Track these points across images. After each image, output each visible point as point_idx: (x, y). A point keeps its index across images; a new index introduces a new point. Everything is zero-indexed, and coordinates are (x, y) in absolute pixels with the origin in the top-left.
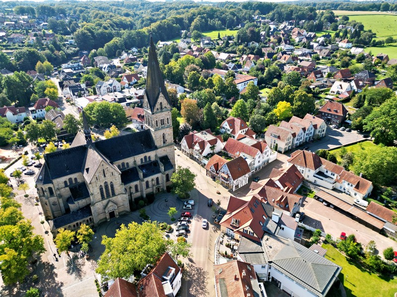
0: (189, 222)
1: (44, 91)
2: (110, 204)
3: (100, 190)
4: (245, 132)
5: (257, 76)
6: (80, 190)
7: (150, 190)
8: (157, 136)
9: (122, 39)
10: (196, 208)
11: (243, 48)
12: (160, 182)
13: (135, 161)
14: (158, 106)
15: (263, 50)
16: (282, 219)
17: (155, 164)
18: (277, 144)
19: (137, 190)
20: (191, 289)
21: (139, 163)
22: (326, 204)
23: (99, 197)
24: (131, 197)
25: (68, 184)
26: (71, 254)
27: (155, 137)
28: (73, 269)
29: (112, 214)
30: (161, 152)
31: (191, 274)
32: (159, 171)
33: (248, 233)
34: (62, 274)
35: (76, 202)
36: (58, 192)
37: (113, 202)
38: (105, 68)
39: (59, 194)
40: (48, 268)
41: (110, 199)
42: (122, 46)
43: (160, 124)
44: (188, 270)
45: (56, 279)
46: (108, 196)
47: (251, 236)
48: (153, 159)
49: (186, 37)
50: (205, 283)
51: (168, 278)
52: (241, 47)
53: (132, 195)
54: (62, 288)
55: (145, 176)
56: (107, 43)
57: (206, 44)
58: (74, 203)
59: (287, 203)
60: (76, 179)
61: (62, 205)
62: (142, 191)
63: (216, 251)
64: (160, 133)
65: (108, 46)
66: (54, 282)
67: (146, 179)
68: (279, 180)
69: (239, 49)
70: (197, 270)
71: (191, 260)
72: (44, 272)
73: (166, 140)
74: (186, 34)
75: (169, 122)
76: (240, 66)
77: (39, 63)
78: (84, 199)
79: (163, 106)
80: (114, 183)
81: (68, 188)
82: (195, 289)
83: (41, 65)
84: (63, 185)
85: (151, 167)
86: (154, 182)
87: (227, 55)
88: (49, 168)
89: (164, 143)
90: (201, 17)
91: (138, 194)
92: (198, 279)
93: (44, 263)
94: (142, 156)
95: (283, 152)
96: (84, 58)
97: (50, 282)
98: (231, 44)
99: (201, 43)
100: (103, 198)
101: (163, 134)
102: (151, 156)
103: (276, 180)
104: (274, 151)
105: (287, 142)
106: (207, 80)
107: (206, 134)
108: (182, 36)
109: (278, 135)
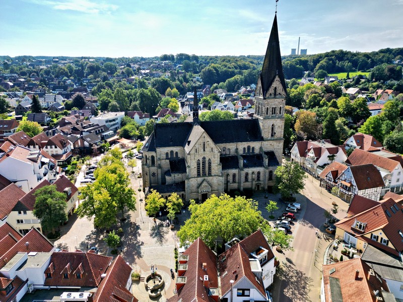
0: (291, 223)
1: (168, 105)
2: (205, 184)
3: (198, 164)
6: (178, 165)
7: (248, 185)
8: (265, 125)
9: (243, 77)
11: (378, 85)
12: (261, 178)
13: (237, 149)
14: (271, 91)
17: (259, 157)
19: (234, 181)
20: (286, 290)
21: (241, 152)
23: (195, 172)
24: (227, 186)
25: (170, 157)
26: (158, 222)
27: (263, 126)
28: (156, 234)
30: (268, 146)
31: (288, 275)
32: (262, 165)
33: (379, 241)
34: (145, 236)
35: (173, 175)
36: (159, 162)
37: (208, 182)
38: (222, 97)
39: (159, 165)
40: (134, 227)
41: (206, 178)
42: (241, 82)
43: (271, 113)
44: (284, 269)
45: (138, 238)
46: (204, 175)
47: (384, 246)
48: (257, 151)
50: (306, 290)
51: (258, 257)
52: (375, 84)
53: (229, 184)
54: (141, 247)
55: (245, 166)
56: (229, 79)
58: (171, 175)
60: (177, 153)
61: (160, 176)
62: (239, 183)
63: (326, 255)
64: (270, 122)
65: (229, 81)
66: (136, 240)
67: (246, 170)
69: (372, 85)
70: (297, 273)
71: (289, 260)
72: (129, 229)
73: (275, 133)
74: (309, 74)
75: (281, 112)
77: (169, 89)
78: (180, 173)
79: (278, 92)
80: (212, 161)
81: (168, 161)
82: (292, 292)
83: (170, 91)
84: (164, 156)
85: (253, 159)
86: (255, 176)
87: (356, 89)
88: (156, 137)
89: (272, 136)
91: (235, 185)
92: (297, 282)
93: (131, 223)
94: (246, 144)
96: (206, 90)
97: (132, 239)
98: (363, 82)
100: (199, 175)
101: (273, 125)
102: (255, 147)
106: (329, 103)
107: (324, 143)
108: (305, 76)
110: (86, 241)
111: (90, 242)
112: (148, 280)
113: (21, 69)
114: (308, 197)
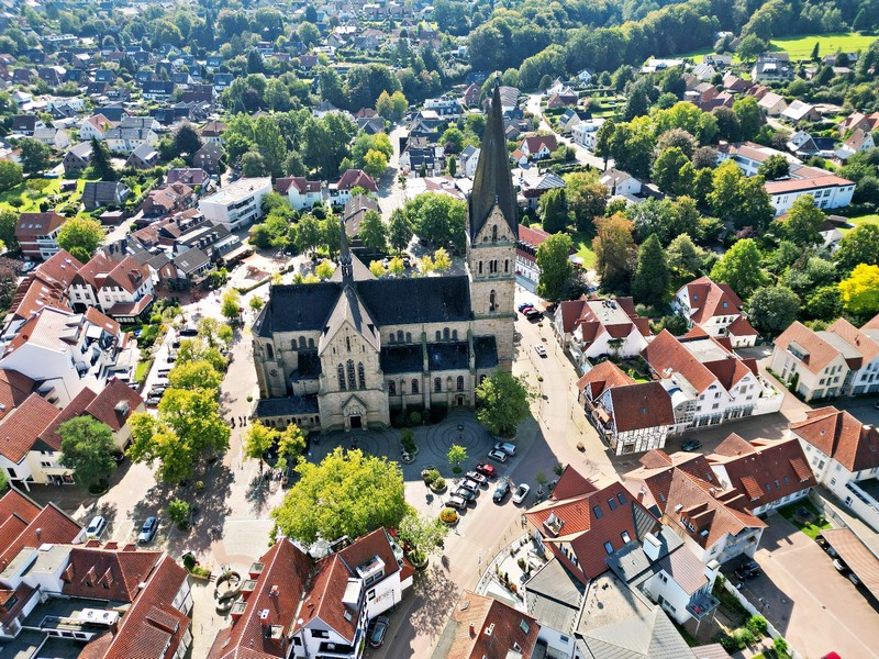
0: (485, 486)
1: (364, 154)
2: (353, 402)
3: (339, 371)
4: (728, 324)
5: (855, 178)
7: (439, 397)
8: (477, 292)
9: (566, 50)
10: (516, 462)
11: (868, 93)
12: (465, 387)
13: (424, 334)
14: (486, 232)
16: (671, 557)
17: (462, 348)
18: (797, 375)
19: (415, 390)
20: (414, 615)
21: (432, 338)
22: (839, 567)
23: (335, 384)
25: (298, 346)
27: (474, 293)
28: (256, 493)
29: (356, 421)
30: (481, 328)
31: (431, 588)
32: (466, 366)
33: (568, 557)
34: (237, 497)
35: (302, 381)
36: (280, 356)
37: (360, 400)
39: (280, 360)
40: (224, 477)
41: (356, 393)
42: (559, 66)
43: (488, 271)
44: (430, 577)
45: (226, 500)
46: (353, 387)
47: (572, 565)
48: (462, 337)
49: (727, 48)
50: (445, 616)
51: (364, 575)
52: (862, 88)
53: (404, 397)
55: (434, 367)
56: (529, 59)
57: (765, 72)
58: (300, 383)
59: (708, 527)
60: (311, 341)
61: (283, 378)
62: (424, 395)
64: (487, 288)
65: (529, 65)
66: (221, 504)
67: (435, 374)
68: (728, 466)
69: (854, 92)
70: (446, 586)
71: (445, 561)
72: (217, 481)
73: (498, 306)
74: (727, 40)
75: (509, 268)
76: (829, 143)
77: (384, 95)
79: (500, 234)
80: (365, 365)
81: (296, 353)
82: (423, 618)
83: (386, 100)
84: (289, 346)
85: (451, 353)
86: (453, 384)
87: (806, 108)
89: (492, 309)
91: (417, 399)
92: (437, 602)
93: (223, 467)
94: (440, 326)
95: (807, 399)
96: (471, 90)
97: (216, 501)
98: (838, 77)
99: (755, 70)
100: (342, 387)
101: (493, 291)
102: (459, 331)
103: (719, 462)
104: (778, 390)
105: (827, 376)
106: (699, 173)
107: (614, 308)
108: (715, 47)
109: (804, 353)
110: (146, 501)
111: (151, 504)
112: (220, 581)
113: (83, 18)
114: (543, 427)
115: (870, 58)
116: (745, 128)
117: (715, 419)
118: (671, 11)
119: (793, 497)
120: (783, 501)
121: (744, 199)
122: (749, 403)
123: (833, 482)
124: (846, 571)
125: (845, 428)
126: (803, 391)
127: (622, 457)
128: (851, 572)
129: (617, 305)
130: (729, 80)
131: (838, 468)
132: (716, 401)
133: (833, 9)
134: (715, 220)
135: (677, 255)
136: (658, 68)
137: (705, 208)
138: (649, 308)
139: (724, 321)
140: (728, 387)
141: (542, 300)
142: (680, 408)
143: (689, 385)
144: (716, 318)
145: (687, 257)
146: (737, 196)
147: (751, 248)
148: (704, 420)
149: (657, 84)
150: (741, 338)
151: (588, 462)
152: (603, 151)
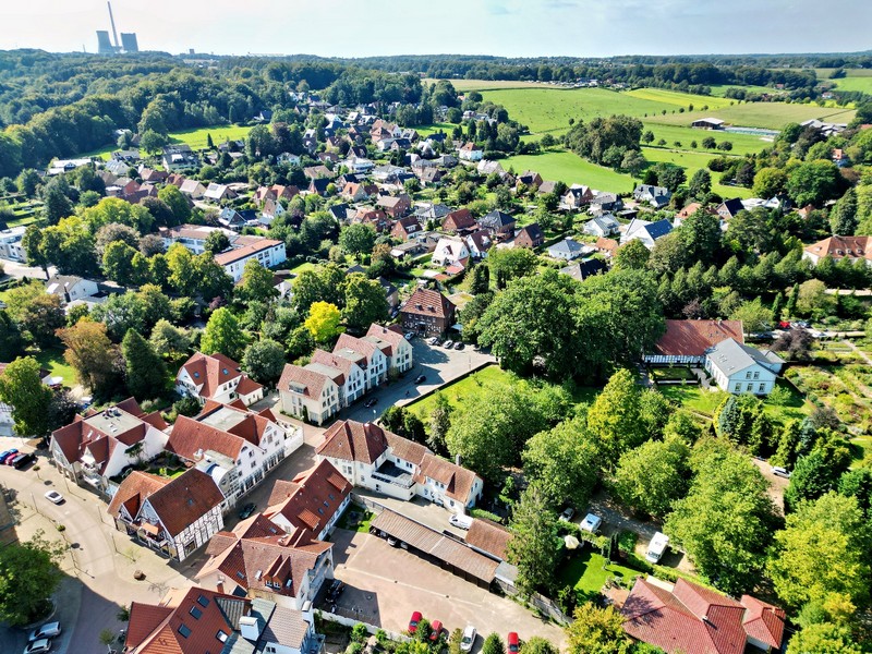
4: (234, 387)
5: (282, 237)
11: (263, 170)
15: (307, 172)
16: (270, 625)
18: (305, 407)
22: (392, 543)
49: (129, 144)
52: (257, 167)
57: (175, 162)
59: (289, 576)
69: (253, 171)
74: (128, 138)
76: (251, 214)
90: (165, 98)
95: (320, 423)
98: (236, 161)
99: (165, 162)
103: (275, 512)
104: (296, 427)
105: (326, 399)
106: (152, 261)
107: (118, 415)
108: (119, 144)
109: (303, 387)
114: (86, 579)
115: (253, 144)
116: (177, 213)
117: (258, 476)
118: (57, 112)
119: (342, 508)
120: (336, 516)
121: (203, 275)
122: (279, 447)
123: (363, 479)
124: (398, 544)
125: (353, 433)
126: (315, 419)
127: (187, 560)
128: (401, 541)
129: (120, 411)
130: (145, 173)
131: (362, 466)
132: (252, 460)
133: (208, 107)
134: (186, 299)
135: (163, 342)
136: (66, 168)
137: (171, 291)
138: (156, 401)
139: (230, 386)
140: (257, 443)
141: (26, 440)
142: (223, 482)
143: (223, 457)
144: (222, 386)
145: (173, 341)
146: (196, 274)
147: (226, 315)
148: (249, 482)
149: (72, 183)
150: (250, 395)
151: (153, 587)
152: (38, 260)
